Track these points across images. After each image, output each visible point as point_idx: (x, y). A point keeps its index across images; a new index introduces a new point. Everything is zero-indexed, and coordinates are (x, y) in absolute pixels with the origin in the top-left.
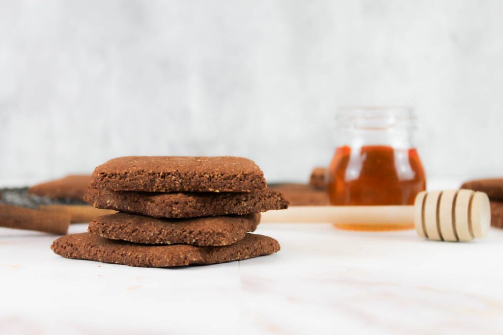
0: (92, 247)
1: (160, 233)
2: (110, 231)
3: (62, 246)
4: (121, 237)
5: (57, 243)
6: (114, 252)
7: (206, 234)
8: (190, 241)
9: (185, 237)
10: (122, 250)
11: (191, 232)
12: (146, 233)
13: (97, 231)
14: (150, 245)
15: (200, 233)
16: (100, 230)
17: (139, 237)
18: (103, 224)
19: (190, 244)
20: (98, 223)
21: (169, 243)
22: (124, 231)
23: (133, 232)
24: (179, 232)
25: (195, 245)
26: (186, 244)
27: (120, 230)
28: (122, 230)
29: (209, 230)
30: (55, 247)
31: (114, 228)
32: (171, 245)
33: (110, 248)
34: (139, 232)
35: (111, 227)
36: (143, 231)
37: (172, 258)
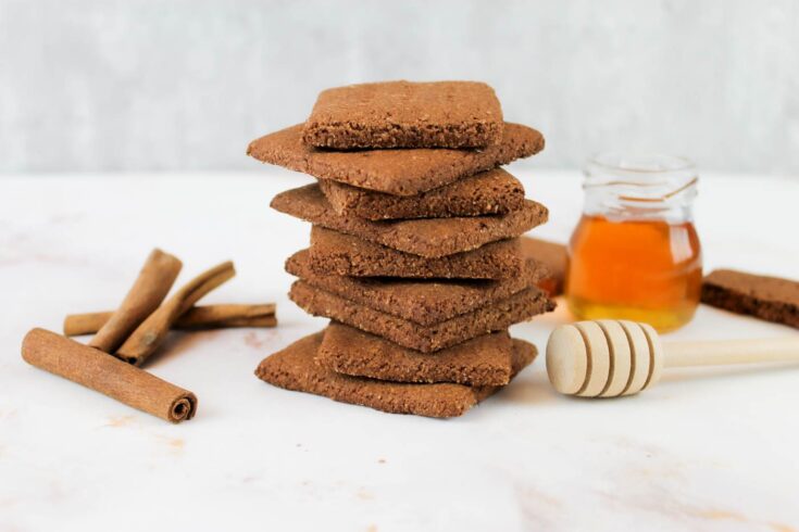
0: (319, 381)
1: (420, 369)
2: (348, 366)
3: (272, 374)
4: (364, 373)
5: (265, 369)
6: (354, 391)
7: (483, 371)
8: (461, 379)
9: (454, 374)
10: (367, 389)
11: (462, 369)
12: (400, 369)
13: (331, 365)
14: (404, 383)
15: (474, 370)
16: (335, 364)
17: (390, 373)
18: (338, 357)
19: (461, 383)
21: (431, 381)
22: (368, 365)
23: (382, 367)
24: (445, 368)
25: (467, 384)
26: (454, 382)
27: (363, 365)
28: (366, 364)
29: (487, 366)
30: (262, 373)
32: (434, 383)
33: (349, 386)
34: (390, 367)
35: (350, 361)
36: (395, 367)
37: (445, 409)
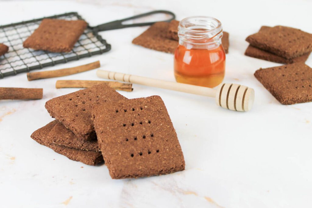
2: (58, 142)
12: (76, 145)
18: (54, 138)
20: (52, 137)
23: (69, 143)
27: (63, 142)
28: (64, 141)
31: (59, 140)
34: (72, 144)
35: (58, 140)
36: (74, 144)
